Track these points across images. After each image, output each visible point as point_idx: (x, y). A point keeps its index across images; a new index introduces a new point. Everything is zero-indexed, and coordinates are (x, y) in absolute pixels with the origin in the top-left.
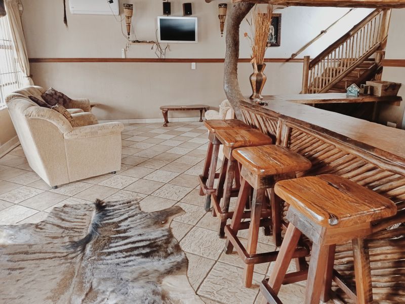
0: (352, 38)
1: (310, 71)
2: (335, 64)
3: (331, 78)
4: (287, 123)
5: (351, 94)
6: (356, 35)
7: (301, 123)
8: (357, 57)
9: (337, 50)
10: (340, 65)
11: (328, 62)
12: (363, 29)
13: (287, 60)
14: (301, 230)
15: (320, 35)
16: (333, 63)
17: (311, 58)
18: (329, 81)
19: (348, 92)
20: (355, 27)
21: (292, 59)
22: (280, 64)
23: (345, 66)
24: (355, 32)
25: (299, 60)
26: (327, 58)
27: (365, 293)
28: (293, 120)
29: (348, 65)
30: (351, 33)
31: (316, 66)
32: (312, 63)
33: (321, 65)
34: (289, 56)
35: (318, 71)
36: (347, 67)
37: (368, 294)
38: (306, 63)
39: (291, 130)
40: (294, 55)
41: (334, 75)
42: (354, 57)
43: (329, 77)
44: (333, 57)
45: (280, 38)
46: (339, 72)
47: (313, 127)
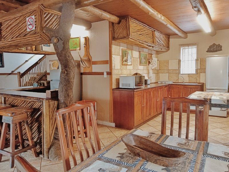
0: (39, 64)
1: (21, 79)
2: (33, 75)
3: (32, 82)
4: (3, 96)
5: (35, 86)
6: (41, 63)
7: (8, 95)
8: (43, 72)
9: (33, 69)
10: (37, 75)
11: (30, 75)
12: (43, 60)
13: (10, 74)
14: (7, 123)
15: (25, 62)
16: (32, 75)
17: (21, 73)
18: (32, 83)
19: (34, 85)
20: (40, 60)
21: (12, 73)
22: (6, 76)
23: (38, 76)
24: (40, 62)
25: (15, 74)
26: (29, 72)
27: (30, 137)
28: (5, 94)
29: (40, 75)
30: (39, 62)
31: (24, 76)
32: (22, 75)
33: (27, 76)
34: (10, 72)
35: (25, 79)
36: (39, 76)
37: (31, 137)
38: (18, 75)
39: (5, 98)
40: (12, 72)
41: (34, 80)
42: (42, 72)
43: (31, 81)
44: (32, 72)
45: (4, 63)
46: (36, 79)
47: (12, 95)
